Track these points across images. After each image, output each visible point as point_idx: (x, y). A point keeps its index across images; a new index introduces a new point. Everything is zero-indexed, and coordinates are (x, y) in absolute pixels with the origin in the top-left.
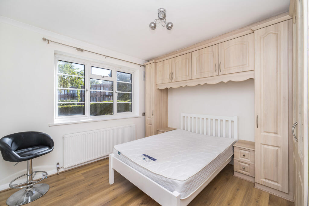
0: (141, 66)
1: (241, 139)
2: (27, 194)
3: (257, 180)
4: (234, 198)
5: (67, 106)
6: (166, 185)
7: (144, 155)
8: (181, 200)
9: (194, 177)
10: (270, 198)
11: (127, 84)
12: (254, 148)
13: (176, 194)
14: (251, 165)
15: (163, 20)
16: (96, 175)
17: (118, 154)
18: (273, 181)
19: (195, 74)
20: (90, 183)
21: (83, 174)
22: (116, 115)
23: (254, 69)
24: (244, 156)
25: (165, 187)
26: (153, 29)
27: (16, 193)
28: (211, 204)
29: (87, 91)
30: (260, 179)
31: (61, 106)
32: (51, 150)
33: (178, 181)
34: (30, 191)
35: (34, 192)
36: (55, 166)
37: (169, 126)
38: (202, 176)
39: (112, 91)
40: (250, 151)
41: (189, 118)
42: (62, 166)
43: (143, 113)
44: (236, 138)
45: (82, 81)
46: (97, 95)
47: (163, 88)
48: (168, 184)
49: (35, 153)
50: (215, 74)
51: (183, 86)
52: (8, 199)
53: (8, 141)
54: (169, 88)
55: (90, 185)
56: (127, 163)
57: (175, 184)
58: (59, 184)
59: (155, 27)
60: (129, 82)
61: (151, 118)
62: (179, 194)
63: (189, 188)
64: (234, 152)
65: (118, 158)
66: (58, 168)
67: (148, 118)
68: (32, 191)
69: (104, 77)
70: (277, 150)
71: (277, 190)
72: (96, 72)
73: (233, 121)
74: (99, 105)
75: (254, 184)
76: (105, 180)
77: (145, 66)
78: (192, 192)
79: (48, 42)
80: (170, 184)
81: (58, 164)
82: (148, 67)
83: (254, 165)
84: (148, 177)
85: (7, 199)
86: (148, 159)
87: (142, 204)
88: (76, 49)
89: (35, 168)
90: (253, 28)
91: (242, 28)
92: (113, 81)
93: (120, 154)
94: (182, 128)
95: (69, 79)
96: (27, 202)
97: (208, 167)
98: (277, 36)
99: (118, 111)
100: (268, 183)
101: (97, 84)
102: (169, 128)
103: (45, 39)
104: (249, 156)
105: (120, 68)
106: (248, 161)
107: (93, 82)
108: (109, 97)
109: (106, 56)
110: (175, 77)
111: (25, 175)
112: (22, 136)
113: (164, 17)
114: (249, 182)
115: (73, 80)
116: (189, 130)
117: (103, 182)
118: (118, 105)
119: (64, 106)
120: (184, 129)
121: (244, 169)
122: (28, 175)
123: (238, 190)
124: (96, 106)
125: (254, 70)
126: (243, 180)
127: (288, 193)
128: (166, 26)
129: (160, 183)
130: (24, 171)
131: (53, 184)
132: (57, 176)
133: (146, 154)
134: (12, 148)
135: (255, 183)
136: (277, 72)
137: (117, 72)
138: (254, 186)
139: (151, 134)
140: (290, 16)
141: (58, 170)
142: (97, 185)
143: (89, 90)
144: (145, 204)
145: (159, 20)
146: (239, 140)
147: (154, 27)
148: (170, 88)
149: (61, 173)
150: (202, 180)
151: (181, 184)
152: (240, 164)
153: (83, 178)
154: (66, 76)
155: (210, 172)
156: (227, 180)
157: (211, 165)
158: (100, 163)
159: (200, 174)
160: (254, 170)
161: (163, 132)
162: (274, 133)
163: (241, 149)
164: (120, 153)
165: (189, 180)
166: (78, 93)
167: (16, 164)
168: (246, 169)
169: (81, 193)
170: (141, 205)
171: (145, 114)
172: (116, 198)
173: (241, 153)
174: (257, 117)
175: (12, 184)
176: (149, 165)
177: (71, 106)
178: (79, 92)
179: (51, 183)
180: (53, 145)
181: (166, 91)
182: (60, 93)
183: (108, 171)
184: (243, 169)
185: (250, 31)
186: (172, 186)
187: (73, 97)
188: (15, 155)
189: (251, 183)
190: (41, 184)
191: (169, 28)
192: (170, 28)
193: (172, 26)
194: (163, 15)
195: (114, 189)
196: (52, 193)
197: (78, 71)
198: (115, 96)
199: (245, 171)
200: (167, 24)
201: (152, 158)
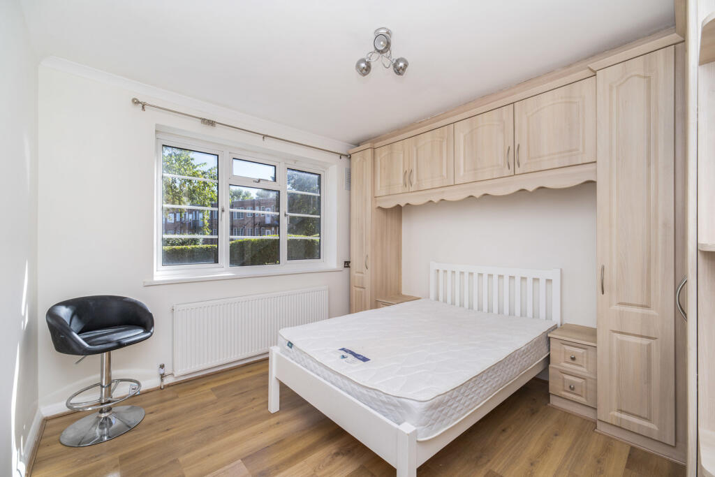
0: (341, 155)
1: (568, 323)
2: (102, 424)
3: (601, 415)
4: (545, 450)
5: (181, 247)
6: (386, 410)
7: (343, 349)
8: (417, 441)
9: (449, 395)
10: (630, 455)
11: (310, 196)
12: (596, 342)
13: (407, 427)
14: (589, 380)
15: (385, 54)
16: (242, 393)
17: (287, 347)
18: (639, 417)
19: (462, 173)
20: (228, 408)
21: (213, 390)
22: (286, 265)
23: (594, 160)
24: (573, 359)
25: (385, 416)
26: (364, 75)
27: (78, 422)
28: (492, 461)
29: (223, 211)
30: (609, 412)
31: (167, 248)
32: (149, 334)
33: (411, 402)
34: (106, 418)
35: (114, 420)
36: (156, 372)
37: (404, 292)
38: (467, 396)
39: (278, 214)
40: (586, 347)
41: (449, 273)
42: (171, 372)
43: (345, 262)
44: (556, 320)
45: (213, 191)
46: (246, 222)
47: (390, 204)
48: (391, 408)
49: (115, 339)
50: (507, 172)
51: (433, 200)
52: (63, 433)
53: (64, 312)
54: (402, 204)
55: (229, 412)
56: (306, 367)
57: (405, 407)
58: (164, 409)
59: (368, 68)
60: (314, 191)
61: (362, 273)
62: (414, 428)
63: (438, 418)
64: (549, 350)
65: (287, 355)
66: (162, 376)
67: (357, 272)
68: (110, 419)
69: (259, 181)
70: (649, 346)
71: (647, 437)
72: (242, 170)
73: (549, 281)
74: (249, 246)
75: (595, 423)
76: (260, 404)
77: (350, 157)
78: (445, 427)
79: (143, 107)
80: (395, 407)
81: (162, 367)
82: (356, 159)
83: (596, 380)
84: (349, 393)
85: (61, 432)
86: (350, 357)
87: (337, 454)
88: (200, 120)
89: (116, 373)
90: (594, 66)
91: (570, 65)
92: (279, 191)
93: (291, 347)
94: (432, 296)
95: (185, 189)
96: (100, 441)
97: (484, 378)
98: (649, 82)
99: (290, 257)
100: (628, 421)
101: (246, 199)
102: (405, 296)
103: (136, 102)
104: (585, 359)
105: (295, 161)
106: (582, 370)
107: (237, 196)
108: (273, 229)
109: (265, 136)
110: (418, 180)
111: (96, 385)
112: (91, 303)
113: (386, 48)
114: (585, 421)
115: (194, 191)
116: (449, 301)
117: (256, 406)
118: (290, 242)
119: (174, 247)
120: (437, 299)
121: (573, 389)
122: (102, 387)
123: (556, 435)
124: (243, 247)
125: (595, 162)
126: (569, 414)
127: (673, 445)
128: (392, 67)
129: (376, 407)
130: (96, 377)
131: (152, 408)
132: (158, 392)
133: (347, 347)
134: (72, 327)
135: (598, 423)
136: (649, 165)
137: (289, 172)
138: (596, 428)
139: (362, 308)
140: (678, 36)
141: (162, 380)
142: (244, 414)
143: (228, 210)
144: (343, 455)
145: (377, 55)
146: (564, 323)
147: (366, 69)
148: (404, 206)
149: (168, 386)
150: (469, 405)
151: (418, 407)
152: (564, 379)
153: (213, 397)
154: (178, 182)
155: (488, 390)
156: (533, 413)
157: (490, 374)
158: (250, 368)
159: (462, 391)
160: (596, 392)
161: (388, 305)
162: (642, 306)
163: (567, 343)
164: (292, 344)
165: (437, 400)
166: (204, 217)
167: (79, 361)
168: (578, 390)
169: (210, 427)
170: (337, 456)
171: (350, 265)
172: (282, 440)
173: (565, 352)
174: (603, 269)
175: (72, 402)
176: (354, 370)
177: (189, 247)
178: (207, 217)
179: (148, 406)
180: (152, 325)
181: (398, 211)
182: (166, 219)
183: (265, 386)
184: (570, 390)
185: (587, 73)
186: (400, 413)
187: (195, 227)
188: (78, 341)
189: (588, 421)
190: (128, 407)
191: (399, 71)
192: (401, 71)
193: (406, 65)
194: (384, 43)
195: (278, 423)
196: (150, 424)
197: (205, 169)
198: (284, 223)
199: (575, 394)
200: (394, 62)
201: (359, 355)
